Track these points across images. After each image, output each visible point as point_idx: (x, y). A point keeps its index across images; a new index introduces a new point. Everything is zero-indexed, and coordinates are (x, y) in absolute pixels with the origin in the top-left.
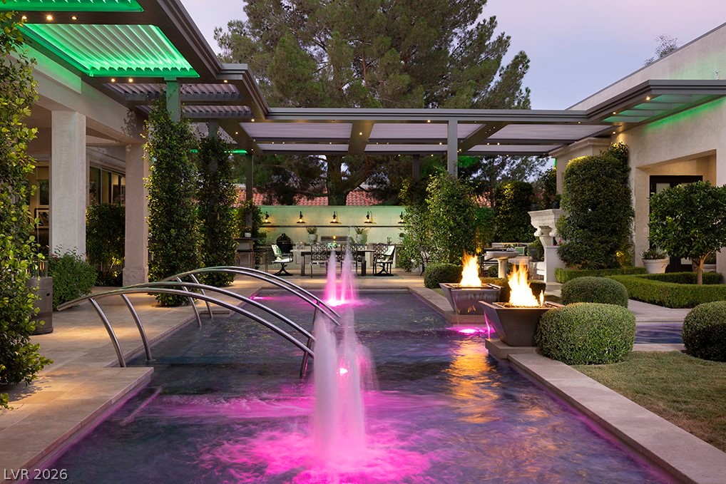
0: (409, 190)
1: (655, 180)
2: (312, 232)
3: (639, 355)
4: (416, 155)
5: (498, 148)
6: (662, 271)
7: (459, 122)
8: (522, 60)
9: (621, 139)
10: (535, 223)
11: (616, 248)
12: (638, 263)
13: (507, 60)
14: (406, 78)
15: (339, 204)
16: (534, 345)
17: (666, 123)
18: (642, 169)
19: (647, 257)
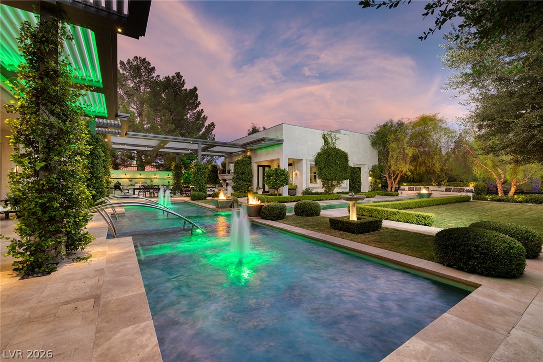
0: (175, 166)
1: (259, 166)
2: (131, 181)
3: (289, 216)
4: (178, 154)
5: (209, 153)
6: (261, 193)
7: (202, 144)
8: (213, 124)
9: (249, 153)
10: (220, 178)
11: (250, 186)
12: (255, 191)
13: (206, 124)
14: (173, 126)
15: (142, 170)
16: (259, 216)
17: (264, 150)
18: (256, 163)
19: (257, 189)
